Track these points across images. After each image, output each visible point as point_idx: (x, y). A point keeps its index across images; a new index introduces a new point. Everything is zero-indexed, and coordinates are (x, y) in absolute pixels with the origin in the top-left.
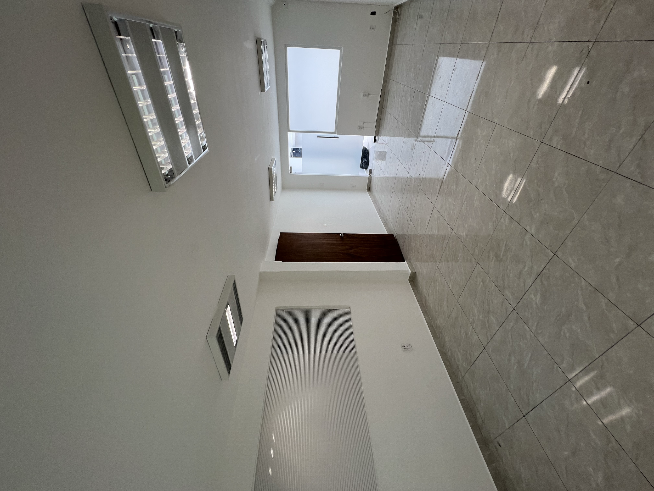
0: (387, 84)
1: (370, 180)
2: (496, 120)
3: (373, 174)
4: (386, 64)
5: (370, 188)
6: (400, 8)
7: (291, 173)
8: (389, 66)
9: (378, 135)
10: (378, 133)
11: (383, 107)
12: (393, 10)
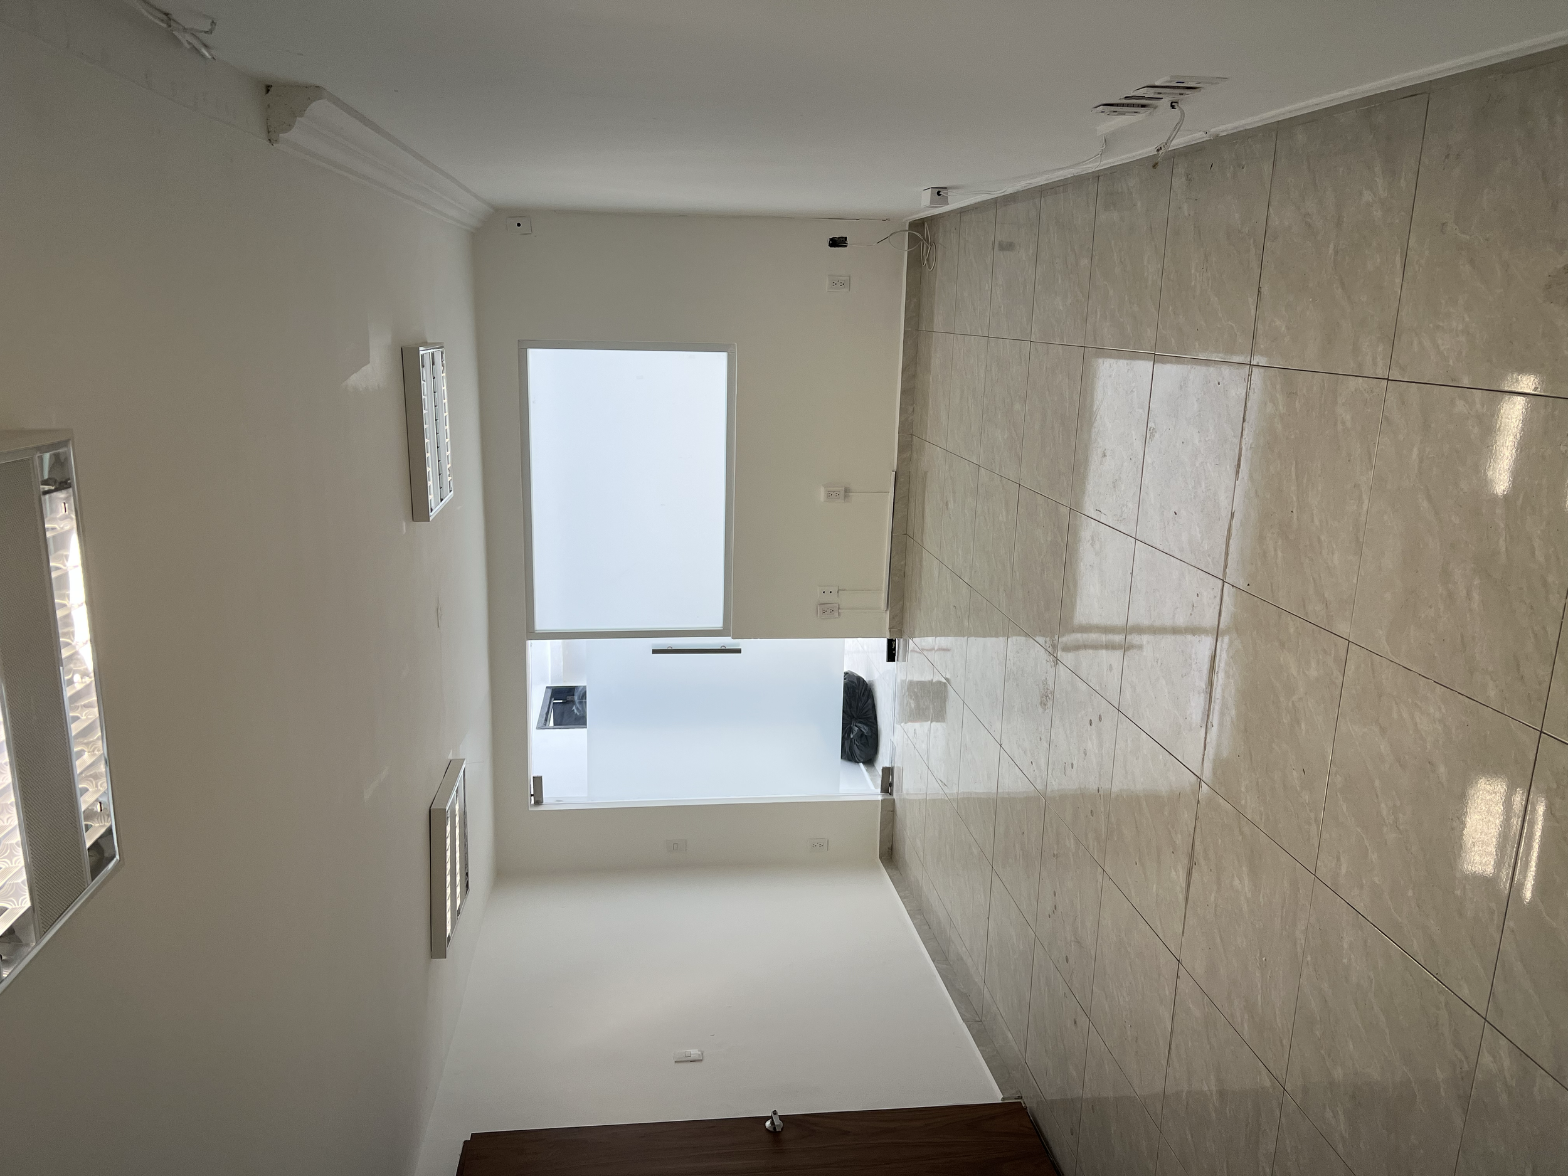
0: (915, 456)
1: (889, 814)
2: (1343, 628)
3: (900, 789)
4: (903, 392)
5: (891, 849)
6: (930, 227)
7: (538, 802)
8: (912, 393)
9: (901, 634)
10: (901, 623)
11: (911, 534)
12: (907, 231)
